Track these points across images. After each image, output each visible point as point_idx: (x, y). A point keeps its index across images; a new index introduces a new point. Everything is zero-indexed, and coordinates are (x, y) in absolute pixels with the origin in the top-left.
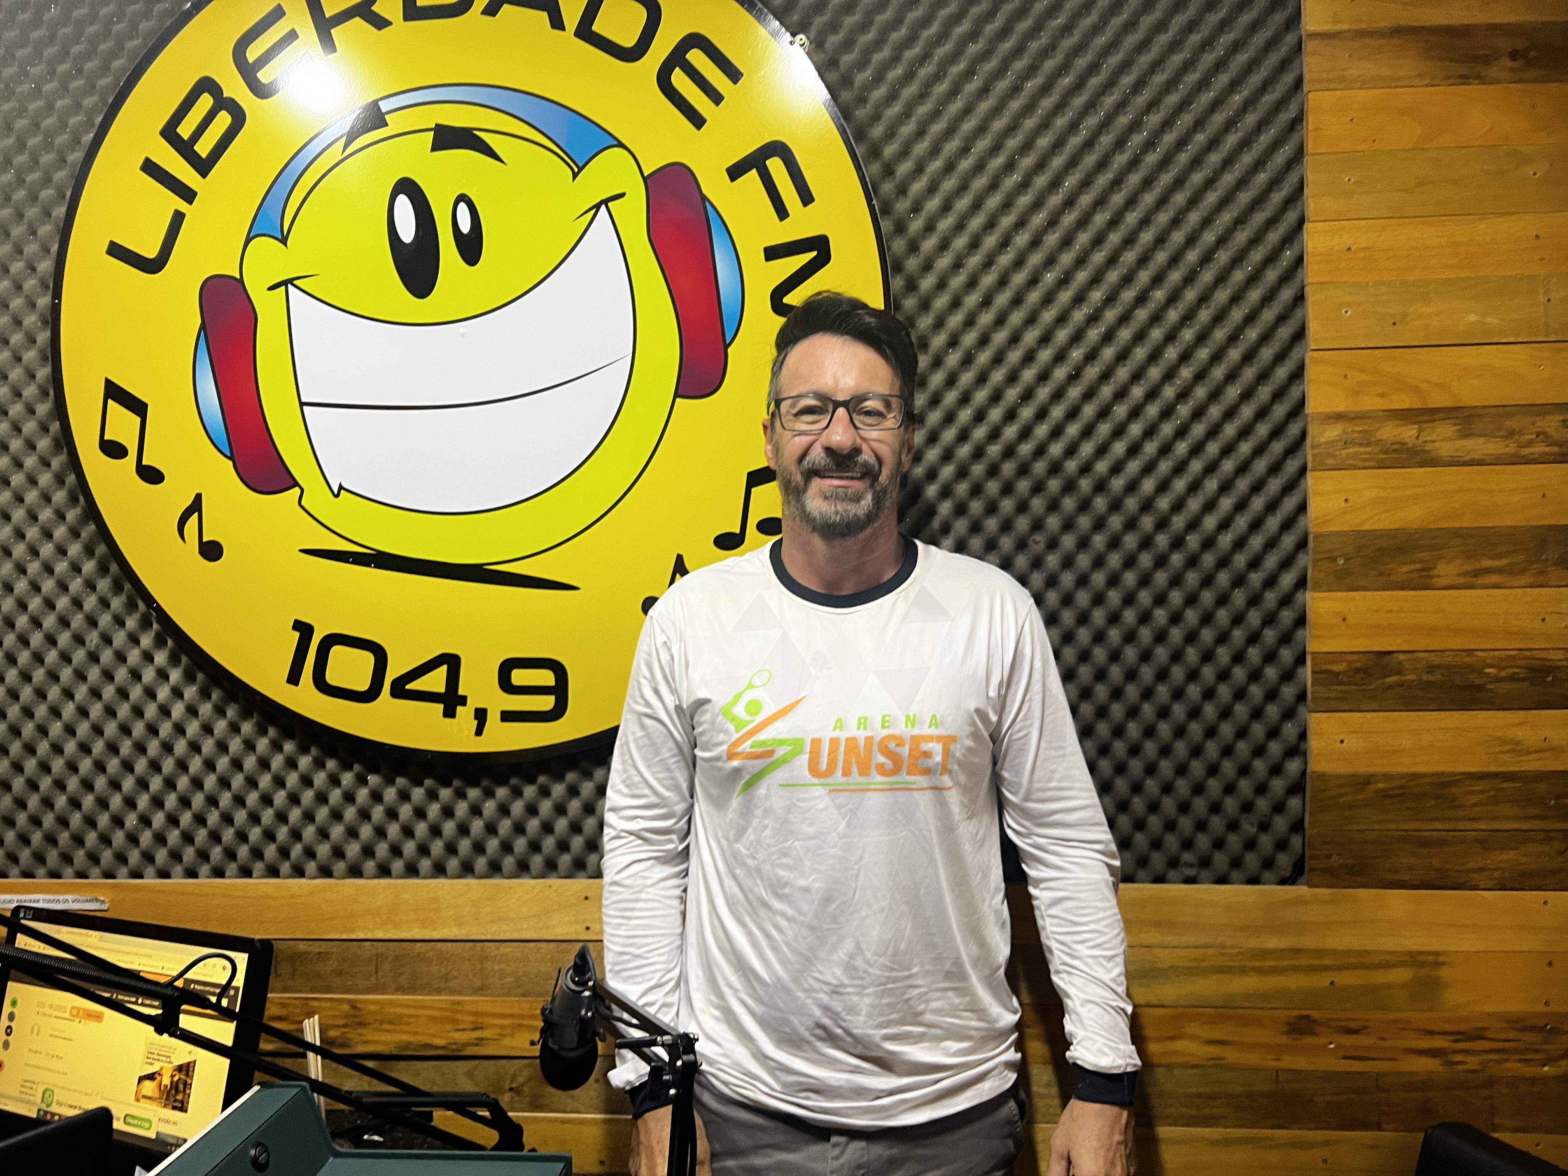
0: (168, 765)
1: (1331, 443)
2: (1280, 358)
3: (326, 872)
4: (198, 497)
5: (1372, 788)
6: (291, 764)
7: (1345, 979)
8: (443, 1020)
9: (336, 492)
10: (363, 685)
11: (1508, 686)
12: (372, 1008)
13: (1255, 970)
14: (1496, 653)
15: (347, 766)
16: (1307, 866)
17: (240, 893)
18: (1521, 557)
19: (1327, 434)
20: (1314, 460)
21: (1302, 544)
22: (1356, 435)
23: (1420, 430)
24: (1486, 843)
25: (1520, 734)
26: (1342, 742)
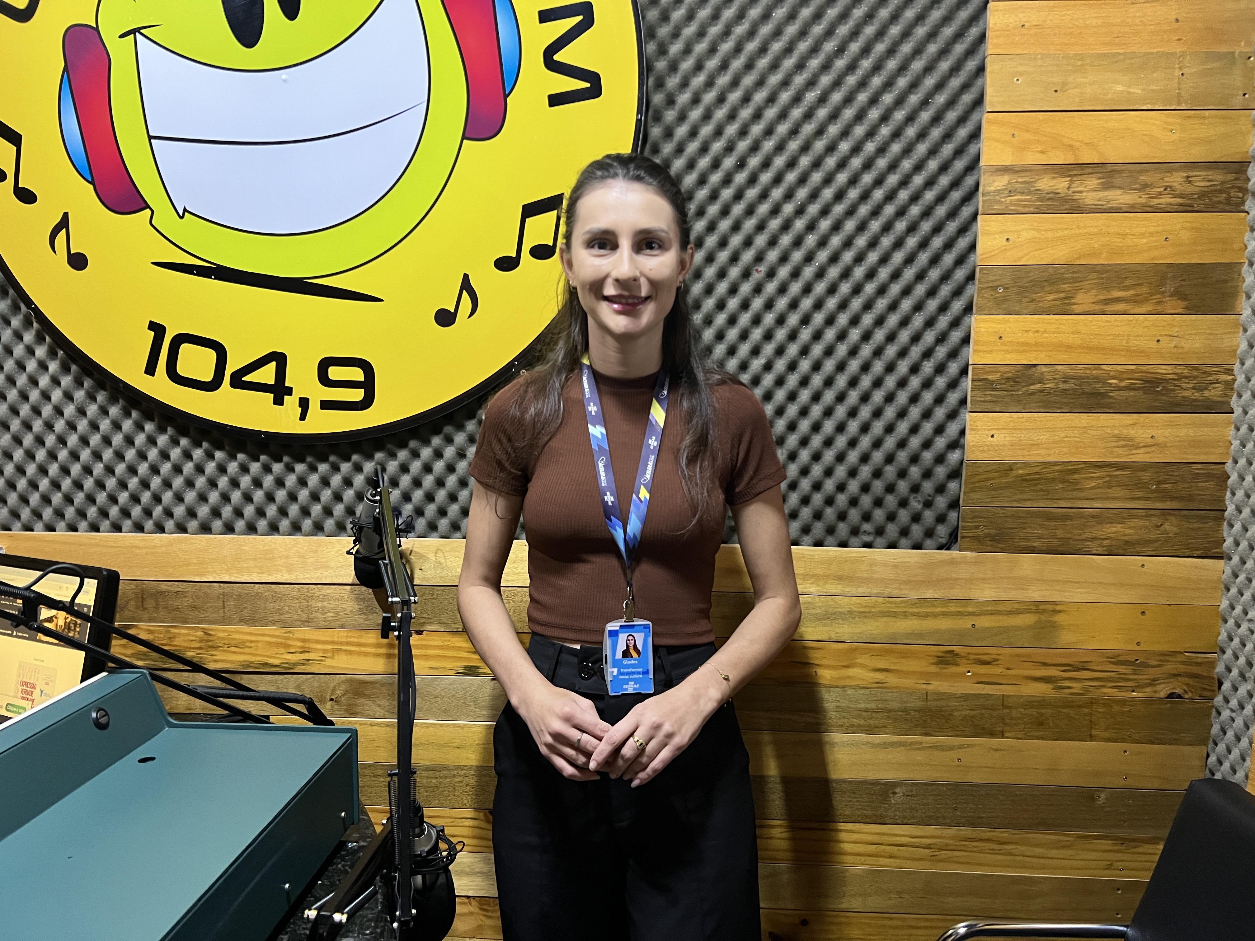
0: (50, 440)
1: (998, 192)
2: (962, 120)
3: (182, 529)
4: (66, 215)
5: (1014, 473)
6: (152, 441)
7: (984, 622)
8: (278, 645)
9: (181, 214)
10: (208, 376)
11: (1126, 394)
12: (221, 634)
13: (914, 614)
14: (1119, 368)
15: (197, 444)
16: (959, 535)
17: (110, 544)
18: (1144, 290)
19: (996, 184)
20: (983, 206)
21: (971, 277)
22: (1018, 185)
23: (1071, 182)
24: (1101, 518)
25: (1132, 432)
26: (993, 436)
